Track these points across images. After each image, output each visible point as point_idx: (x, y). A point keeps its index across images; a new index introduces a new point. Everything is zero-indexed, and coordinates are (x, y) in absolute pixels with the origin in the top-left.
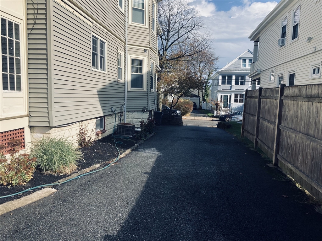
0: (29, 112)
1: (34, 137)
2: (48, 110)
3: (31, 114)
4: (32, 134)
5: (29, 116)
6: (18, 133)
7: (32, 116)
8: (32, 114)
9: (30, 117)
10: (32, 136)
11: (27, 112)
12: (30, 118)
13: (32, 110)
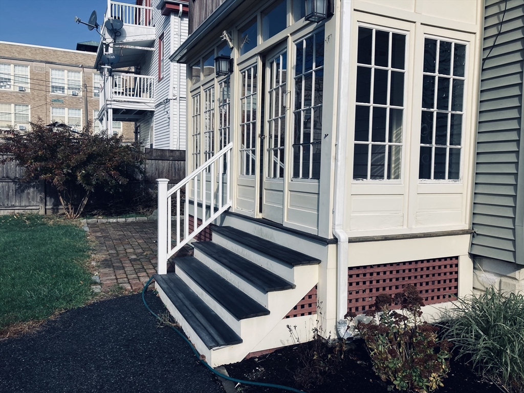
0: (473, 224)
1: (479, 279)
2: (514, 225)
3: (475, 230)
4: (477, 272)
5: (471, 234)
6: (445, 267)
7: (478, 234)
8: (478, 230)
9: (474, 235)
10: (475, 276)
11: (469, 225)
12: (473, 237)
13: (478, 220)
